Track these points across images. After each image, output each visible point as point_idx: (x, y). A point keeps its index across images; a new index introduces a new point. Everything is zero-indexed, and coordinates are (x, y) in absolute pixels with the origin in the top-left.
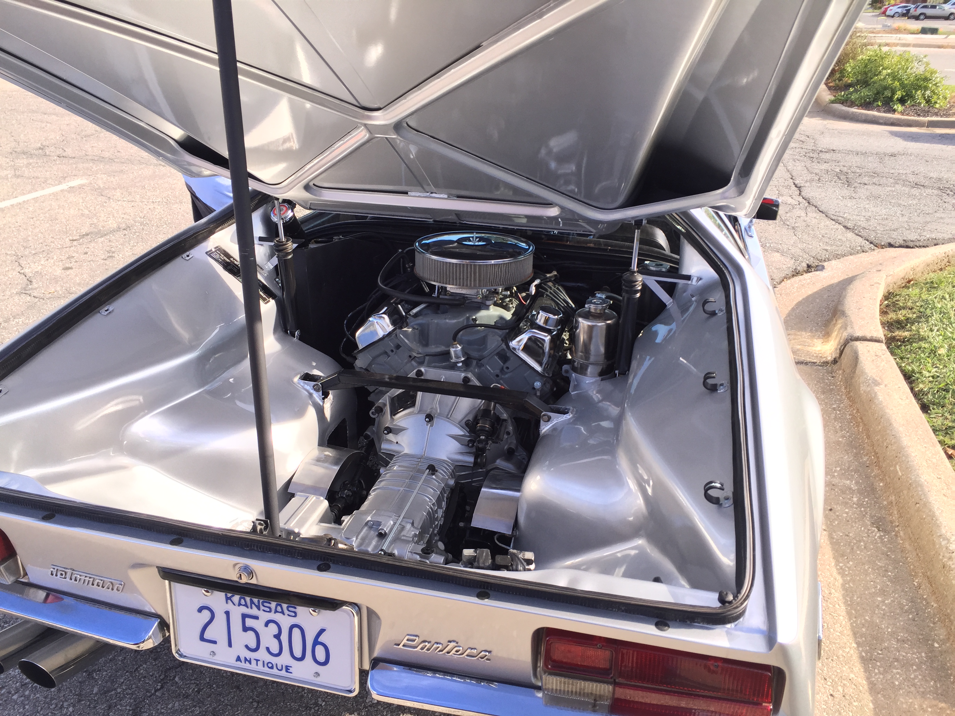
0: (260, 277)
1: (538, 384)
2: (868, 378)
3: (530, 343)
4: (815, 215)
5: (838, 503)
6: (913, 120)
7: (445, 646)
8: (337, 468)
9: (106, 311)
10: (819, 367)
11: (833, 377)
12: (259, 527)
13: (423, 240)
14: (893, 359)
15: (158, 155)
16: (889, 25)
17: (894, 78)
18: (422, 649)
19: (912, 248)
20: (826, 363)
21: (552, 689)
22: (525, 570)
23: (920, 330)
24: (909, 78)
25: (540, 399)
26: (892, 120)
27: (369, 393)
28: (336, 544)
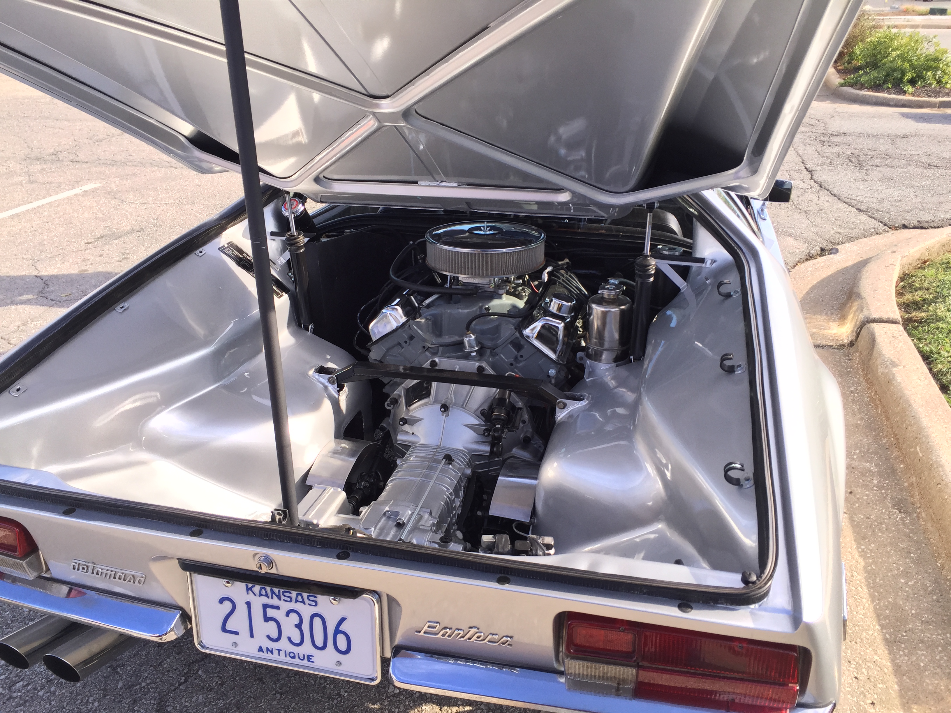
0: (273, 272)
1: (552, 372)
2: (886, 360)
3: (543, 332)
4: (827, 198)
5: (858, 486)
6: (924, 101)
7: (466, 631)
8: (353, 460)
9: (121, 308)
10: (836, 350)
11: (850, 360)
12: (278, 517)
13: (434, 230)
14: (910, 340)
15: (169, 152)
16: (897, 6)
17: (904, 60)
18: (443, 635)
19: (927, 229)
20: (842, 346)
21: (575, 674)
22: (545, 554)
23: (938, 310)
24: (919, 59)
25: (555, 386)
26: (903, 102)
27: (384, 385)
28: (355, 533)
